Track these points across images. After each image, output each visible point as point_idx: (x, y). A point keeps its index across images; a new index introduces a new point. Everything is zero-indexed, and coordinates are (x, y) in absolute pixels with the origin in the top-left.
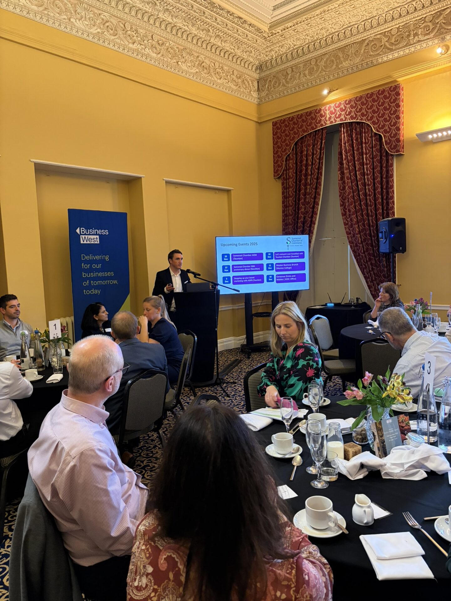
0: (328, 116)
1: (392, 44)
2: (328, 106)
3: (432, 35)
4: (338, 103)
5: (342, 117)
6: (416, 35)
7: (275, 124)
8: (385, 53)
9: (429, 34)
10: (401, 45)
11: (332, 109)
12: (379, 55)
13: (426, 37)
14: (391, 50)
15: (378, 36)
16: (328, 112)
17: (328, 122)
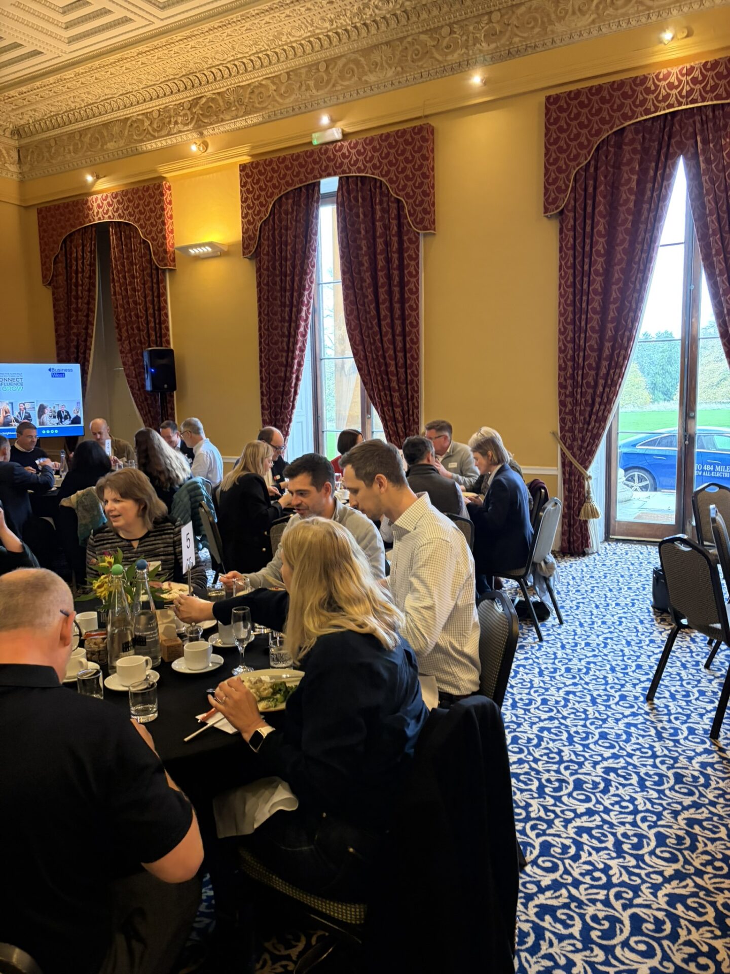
0: (96, 211)
1: (154, 130)
2: (95, 196)
3: (191, 127)
4: (105, 195)
5: (110, 214)
6: (176, 123)
7: (40, 212)
8: (149, 140)
9: (187, 124)
10: (163, 133)
11: (99, 202)
12: (142, 141)
13: (186, 128)
14: (155, 138)
15: (140, 117)
16: (95, 205)
17: (96, 218)
